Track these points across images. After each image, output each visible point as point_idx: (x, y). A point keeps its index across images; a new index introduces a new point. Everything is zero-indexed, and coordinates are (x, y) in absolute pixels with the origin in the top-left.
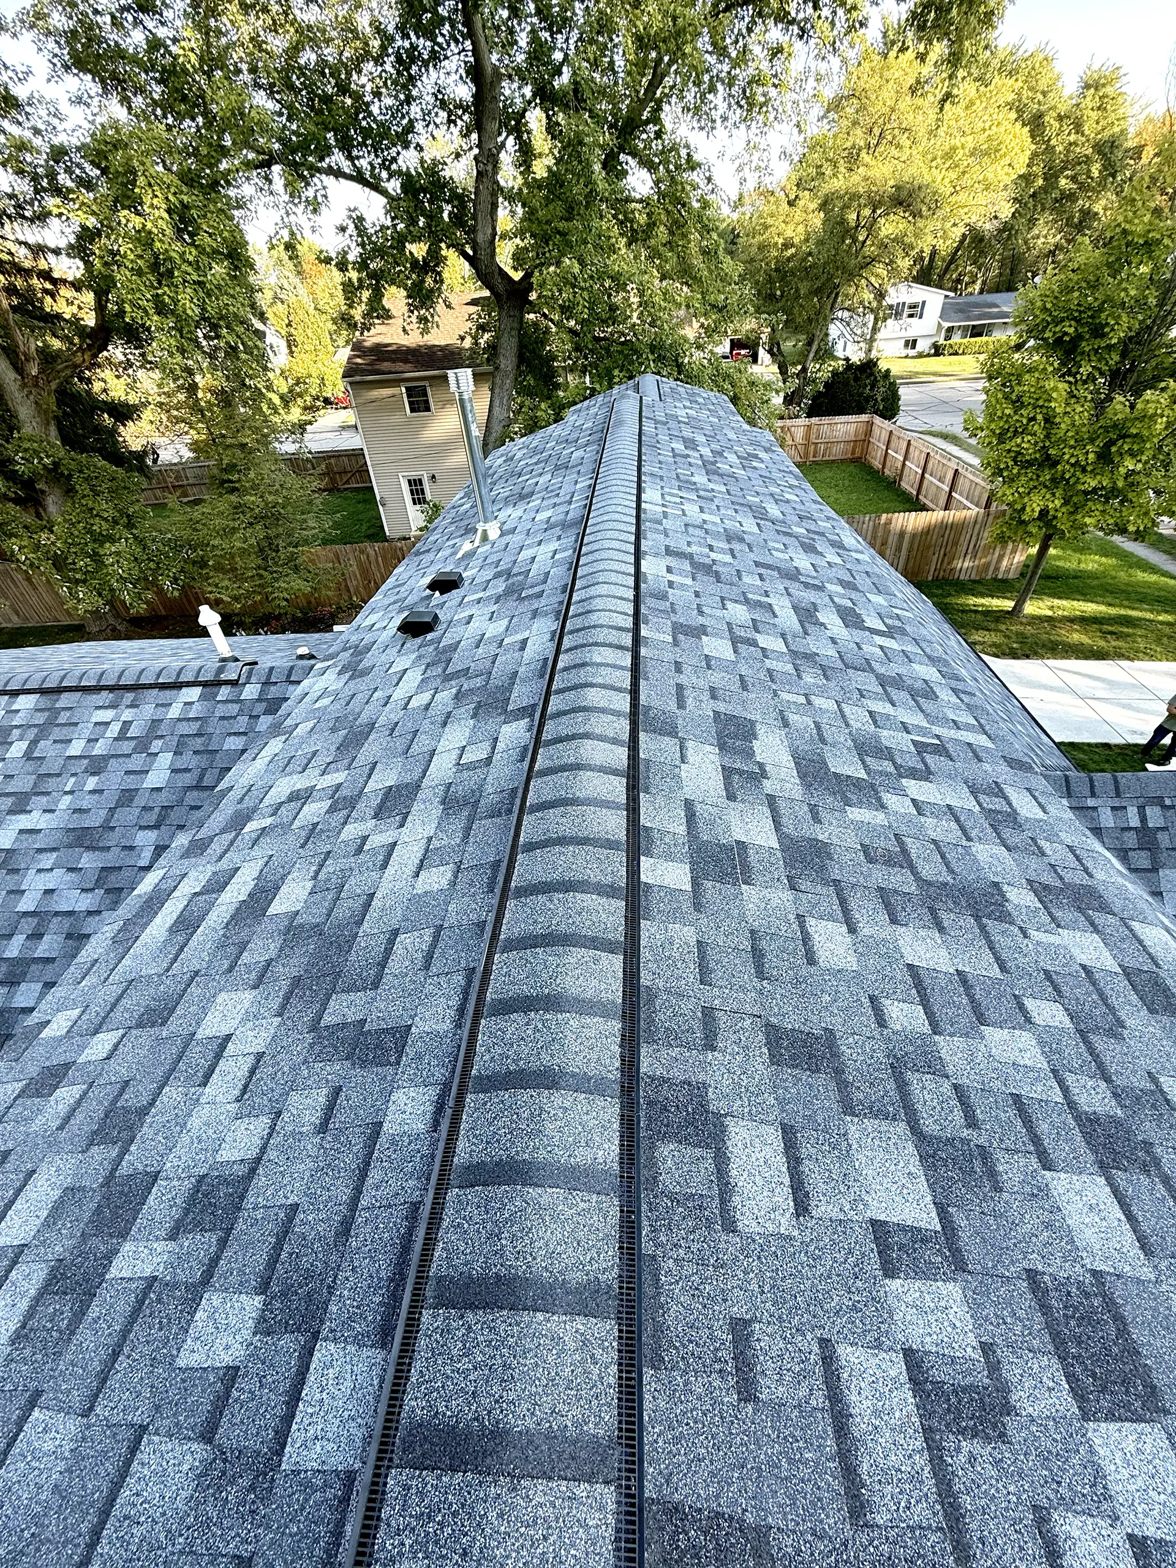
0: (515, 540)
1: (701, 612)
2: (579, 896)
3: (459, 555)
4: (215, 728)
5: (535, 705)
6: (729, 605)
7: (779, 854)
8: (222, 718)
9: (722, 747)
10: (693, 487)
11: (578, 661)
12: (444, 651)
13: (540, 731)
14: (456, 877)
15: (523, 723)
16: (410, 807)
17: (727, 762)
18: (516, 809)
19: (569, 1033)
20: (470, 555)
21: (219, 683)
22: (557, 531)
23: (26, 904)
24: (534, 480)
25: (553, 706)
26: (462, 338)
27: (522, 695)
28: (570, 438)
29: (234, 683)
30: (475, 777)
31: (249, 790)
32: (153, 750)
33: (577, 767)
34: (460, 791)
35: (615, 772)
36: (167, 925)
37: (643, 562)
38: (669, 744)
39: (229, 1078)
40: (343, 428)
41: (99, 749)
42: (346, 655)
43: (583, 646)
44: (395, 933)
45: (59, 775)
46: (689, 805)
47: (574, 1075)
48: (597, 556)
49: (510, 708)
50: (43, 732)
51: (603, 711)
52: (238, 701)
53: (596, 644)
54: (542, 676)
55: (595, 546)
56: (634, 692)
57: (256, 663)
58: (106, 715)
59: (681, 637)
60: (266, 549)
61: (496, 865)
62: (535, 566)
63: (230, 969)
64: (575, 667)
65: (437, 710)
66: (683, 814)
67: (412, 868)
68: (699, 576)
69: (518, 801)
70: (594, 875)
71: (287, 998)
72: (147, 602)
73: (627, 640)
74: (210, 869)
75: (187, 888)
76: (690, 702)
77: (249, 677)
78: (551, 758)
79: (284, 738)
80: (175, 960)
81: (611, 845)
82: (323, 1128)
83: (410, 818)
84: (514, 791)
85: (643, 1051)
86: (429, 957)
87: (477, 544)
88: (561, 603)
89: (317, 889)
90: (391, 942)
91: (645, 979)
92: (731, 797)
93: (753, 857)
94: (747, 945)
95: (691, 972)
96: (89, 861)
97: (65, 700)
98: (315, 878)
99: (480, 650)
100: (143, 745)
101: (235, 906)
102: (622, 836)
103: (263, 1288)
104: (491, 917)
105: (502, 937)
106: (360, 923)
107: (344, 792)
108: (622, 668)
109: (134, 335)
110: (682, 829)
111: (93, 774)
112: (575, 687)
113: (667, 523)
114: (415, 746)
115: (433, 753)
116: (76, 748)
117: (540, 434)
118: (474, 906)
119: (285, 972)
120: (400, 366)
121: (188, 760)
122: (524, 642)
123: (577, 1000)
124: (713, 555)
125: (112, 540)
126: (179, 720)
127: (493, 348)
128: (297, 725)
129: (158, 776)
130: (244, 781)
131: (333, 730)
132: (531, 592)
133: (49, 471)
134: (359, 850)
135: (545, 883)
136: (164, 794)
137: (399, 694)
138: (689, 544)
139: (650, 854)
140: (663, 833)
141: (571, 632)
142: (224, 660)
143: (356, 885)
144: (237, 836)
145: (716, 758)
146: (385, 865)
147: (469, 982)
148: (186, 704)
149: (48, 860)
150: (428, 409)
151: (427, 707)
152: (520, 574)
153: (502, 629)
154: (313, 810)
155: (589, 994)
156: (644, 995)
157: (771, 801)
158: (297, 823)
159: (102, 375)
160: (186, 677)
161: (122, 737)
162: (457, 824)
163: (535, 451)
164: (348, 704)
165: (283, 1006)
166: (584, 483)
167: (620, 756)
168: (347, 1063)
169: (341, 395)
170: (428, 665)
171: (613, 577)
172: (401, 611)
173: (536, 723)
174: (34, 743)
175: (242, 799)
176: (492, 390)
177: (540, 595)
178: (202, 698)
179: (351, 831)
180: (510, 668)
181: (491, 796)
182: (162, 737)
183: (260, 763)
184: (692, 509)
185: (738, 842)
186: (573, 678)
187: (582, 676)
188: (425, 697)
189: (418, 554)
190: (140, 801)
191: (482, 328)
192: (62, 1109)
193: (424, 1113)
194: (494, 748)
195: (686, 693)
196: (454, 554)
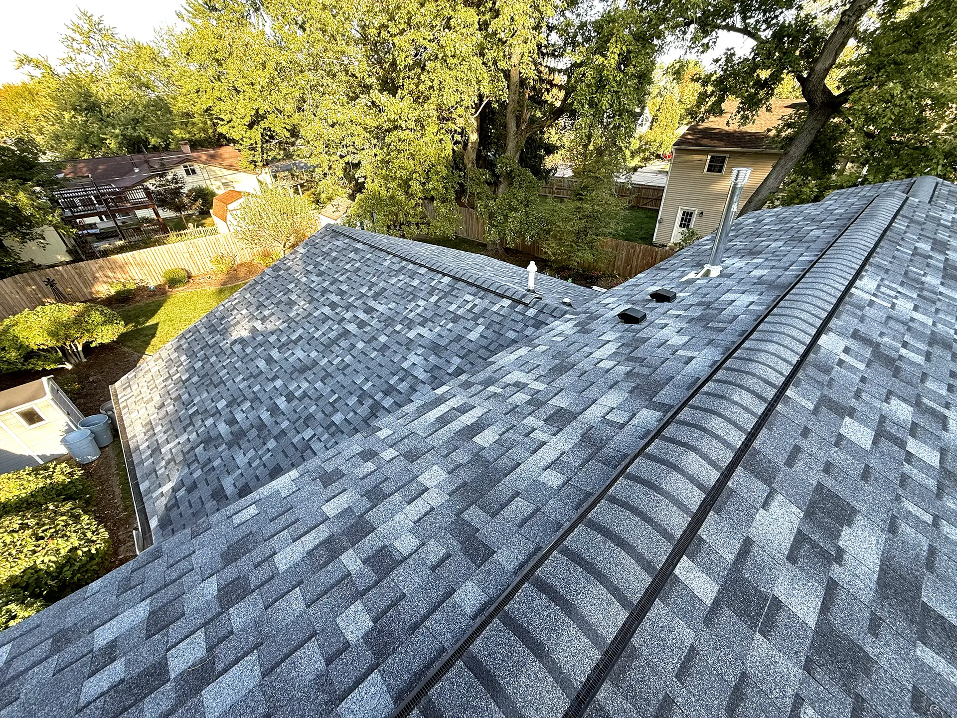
0: (728, 282)
1: (858, 395)
2: (623, 553)
3: (683, 280)
4: (508, 324)
5: (672, 407)
6: (894, 401)
7: (810, 634)
8: (513, 320)
9: (809, 514)
10: (919, 285)
11: (719, 392)
12: (637, 340)
13: (664, 427)
14: (563, 486)
15: (658, 414)
16: (565, 426)
17: (806, 529)
18: (620, 467)
19: (565, 635)
20: (691, 282)
21: (519, 302)
22: (762, 288)
23: (405, 365)
24: (768, 243)
25: (683, 415)
26: (769, 130)
27: (667, 395)
28: (818, 218)
29: (526, 305)
30: (609, 431)
31: (500, 369)
32: (479, 322)
33: (674, 467)
34: (595, 434)
35: (700, 486)
36: (437, 416)
37: (823, 336)
38: (760, 489)
39: (418, 509)
40: (660, 172)
41: (460, 312)
42: (585, 316)
43: (730, 383)
44: (517, 494)
45: (441, 316)
46: (748, 543)
47: (553, 661)
48: (783, 319)
49: (655, 399)
50: (446, 294)
51: (718, 438)
52: (523, 315)
53: (741, 387)
54: (688, 389)
55: (787, 312)
56: (752, 435)
57: (541, 298)
58: (469, 298)
59: (823, 409)
60: (581, 234)
61: (588, 495)
62: (730, 308)
63: (445, 456)
64: (715, 395)
65: (611, 377)
66: (738, 546)
67: (544, 464)
68: (875, 365)
69: (623, 464)
70: (641, 546)
71: (457, 489)
72: (516, 244)
73: (770, 394)
74: (465, 399)
75: (453, 403)
76: (799, 465)
77: (534, 305)
78: (660, 451)
79: (530, 348)
80: (429, 435)
81: (666, 534)
82: (434, 568)
83: (561, 433)
84: (626, 455)
85: (605, 685)
86: (525, 521)
87: (699, 276)
88: (734, 343)
89: (498, 442)
90: (513, 498)
91: (636, 640)
92: (792, 558)
93: (782, 618)
94: (733, 680)
95: (672, 664)
96: (432, 359)
97: (460, 285)
98: (501, 435)
99: (659, 350)
100: (476, 318)
101: (464, 425)
102: (678, 533)
103: (375, 620)
104: (567, 525)
105: (565, 543)
106: (506, 475)
107: (540, 397)
108: (753, 413)
109: (573, 114)
110: (730, 558)
111: (452, 322)
112: (706, 410)
113: (869, 312)
114: (587, 391)
115: (594, 401)
116: (452, 308)
117: (795, 208)
118: (562, 510)
119: (464, 475)
120: (716, 143)
121: (489, 334)
122: (691, 359)
123: (583, 618)
124: (903, 351)
125: (516, 210)
126: (495, 313)
127: (790, 140)
128: (539, 345)
129: (473, 336)
130: (501, 363)
131: (554, 357)
132: (716, 325)
133: (507, 173)
134: (527, 435)
135: (608, 530)
136: (472, 344)
137: (597, 354)
138: (882, 334)
139: (692, 558)
140: (712, 551)
141: (728, 369)
142: (528, 290)
143: (516, 453)
144: (483, 390)
145: (796, 522)
146: (534, 452)
147: (535, 553)
148: (502, 306)
149: (420, 351)
150: (720, 171)
151: (608, 371)
152: (716, 309)
153: (681, 343)
154: (521, 398)
155: (593, 620)
156: (628, 650)
157: (832, 587)
158: (509, 400)
159: (551, 131)
160: (508, 294)
161: (470, 311)
162: (583, 454)
163: (783, 221)
164: (568, 346)
165: (453, 492)
166: (807, 258)
167: (712, 476)
168: (460, 546)
169: (668, 154)
170: (623, 345)
171: (787, 341)
172: (627, 303)
173: (665, 419)
174: (440, 298)
175: (496, 371)
176: (774, 167)
177: (722, 330)
178: (509, 306)
179: (530, 421)
180: (670, 373)
181: (609, 450)
182: (485, 317)
183: (513, 357)
184: (904, 307)
185: (775, 598)
186: (709, 403)
187: (716, 405)
188: (610, 364)
189: (659, 269)
190: (462, 343)
191: (789, 125)
192: (366, 471)
193: (474, 605)
194: (630, 420)
195: (800, 456)
196: (681, 277)
